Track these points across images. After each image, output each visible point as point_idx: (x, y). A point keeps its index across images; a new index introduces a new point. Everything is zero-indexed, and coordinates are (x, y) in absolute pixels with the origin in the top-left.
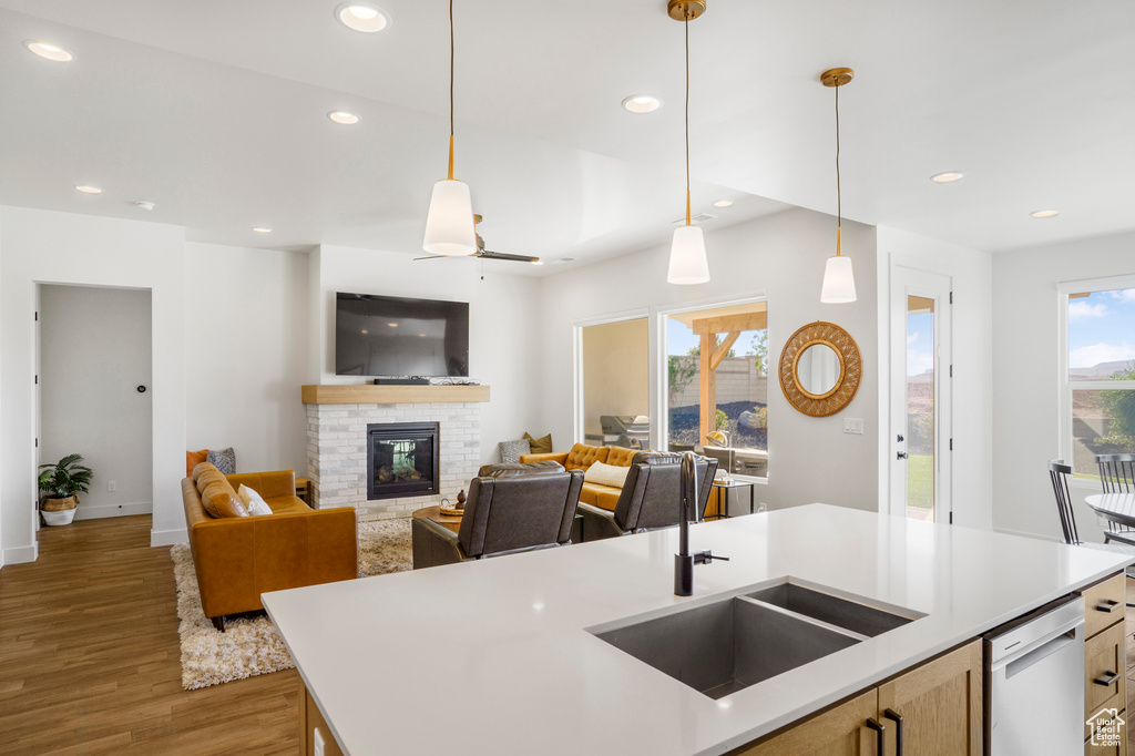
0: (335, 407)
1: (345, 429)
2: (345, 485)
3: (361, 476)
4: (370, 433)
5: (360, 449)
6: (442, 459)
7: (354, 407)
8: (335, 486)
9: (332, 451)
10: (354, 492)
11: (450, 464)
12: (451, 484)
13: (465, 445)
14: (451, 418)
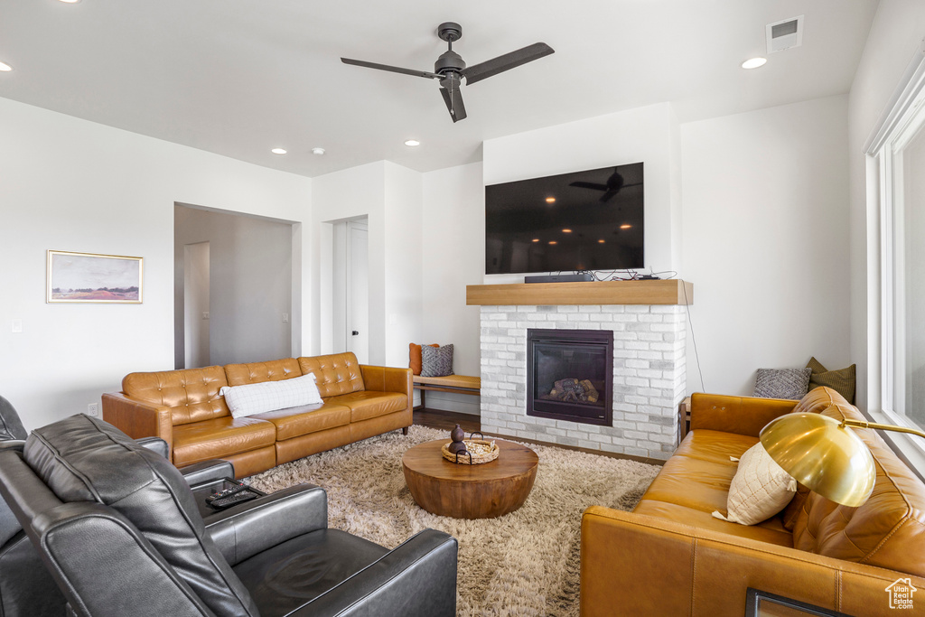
0: (494, 309)
1: (504, 333)
2: (503, 394)
3: (519, 386)
4: (530, 339)
5: (519, 356)
6: (616, 381)
7: (512, 309)
8: (496, 393)
9: (492, 355)
10: (512, 402)
11: (627, 389)
12: (628, 417)
13: (651, 366)
14: (630, 327)
